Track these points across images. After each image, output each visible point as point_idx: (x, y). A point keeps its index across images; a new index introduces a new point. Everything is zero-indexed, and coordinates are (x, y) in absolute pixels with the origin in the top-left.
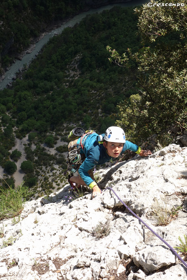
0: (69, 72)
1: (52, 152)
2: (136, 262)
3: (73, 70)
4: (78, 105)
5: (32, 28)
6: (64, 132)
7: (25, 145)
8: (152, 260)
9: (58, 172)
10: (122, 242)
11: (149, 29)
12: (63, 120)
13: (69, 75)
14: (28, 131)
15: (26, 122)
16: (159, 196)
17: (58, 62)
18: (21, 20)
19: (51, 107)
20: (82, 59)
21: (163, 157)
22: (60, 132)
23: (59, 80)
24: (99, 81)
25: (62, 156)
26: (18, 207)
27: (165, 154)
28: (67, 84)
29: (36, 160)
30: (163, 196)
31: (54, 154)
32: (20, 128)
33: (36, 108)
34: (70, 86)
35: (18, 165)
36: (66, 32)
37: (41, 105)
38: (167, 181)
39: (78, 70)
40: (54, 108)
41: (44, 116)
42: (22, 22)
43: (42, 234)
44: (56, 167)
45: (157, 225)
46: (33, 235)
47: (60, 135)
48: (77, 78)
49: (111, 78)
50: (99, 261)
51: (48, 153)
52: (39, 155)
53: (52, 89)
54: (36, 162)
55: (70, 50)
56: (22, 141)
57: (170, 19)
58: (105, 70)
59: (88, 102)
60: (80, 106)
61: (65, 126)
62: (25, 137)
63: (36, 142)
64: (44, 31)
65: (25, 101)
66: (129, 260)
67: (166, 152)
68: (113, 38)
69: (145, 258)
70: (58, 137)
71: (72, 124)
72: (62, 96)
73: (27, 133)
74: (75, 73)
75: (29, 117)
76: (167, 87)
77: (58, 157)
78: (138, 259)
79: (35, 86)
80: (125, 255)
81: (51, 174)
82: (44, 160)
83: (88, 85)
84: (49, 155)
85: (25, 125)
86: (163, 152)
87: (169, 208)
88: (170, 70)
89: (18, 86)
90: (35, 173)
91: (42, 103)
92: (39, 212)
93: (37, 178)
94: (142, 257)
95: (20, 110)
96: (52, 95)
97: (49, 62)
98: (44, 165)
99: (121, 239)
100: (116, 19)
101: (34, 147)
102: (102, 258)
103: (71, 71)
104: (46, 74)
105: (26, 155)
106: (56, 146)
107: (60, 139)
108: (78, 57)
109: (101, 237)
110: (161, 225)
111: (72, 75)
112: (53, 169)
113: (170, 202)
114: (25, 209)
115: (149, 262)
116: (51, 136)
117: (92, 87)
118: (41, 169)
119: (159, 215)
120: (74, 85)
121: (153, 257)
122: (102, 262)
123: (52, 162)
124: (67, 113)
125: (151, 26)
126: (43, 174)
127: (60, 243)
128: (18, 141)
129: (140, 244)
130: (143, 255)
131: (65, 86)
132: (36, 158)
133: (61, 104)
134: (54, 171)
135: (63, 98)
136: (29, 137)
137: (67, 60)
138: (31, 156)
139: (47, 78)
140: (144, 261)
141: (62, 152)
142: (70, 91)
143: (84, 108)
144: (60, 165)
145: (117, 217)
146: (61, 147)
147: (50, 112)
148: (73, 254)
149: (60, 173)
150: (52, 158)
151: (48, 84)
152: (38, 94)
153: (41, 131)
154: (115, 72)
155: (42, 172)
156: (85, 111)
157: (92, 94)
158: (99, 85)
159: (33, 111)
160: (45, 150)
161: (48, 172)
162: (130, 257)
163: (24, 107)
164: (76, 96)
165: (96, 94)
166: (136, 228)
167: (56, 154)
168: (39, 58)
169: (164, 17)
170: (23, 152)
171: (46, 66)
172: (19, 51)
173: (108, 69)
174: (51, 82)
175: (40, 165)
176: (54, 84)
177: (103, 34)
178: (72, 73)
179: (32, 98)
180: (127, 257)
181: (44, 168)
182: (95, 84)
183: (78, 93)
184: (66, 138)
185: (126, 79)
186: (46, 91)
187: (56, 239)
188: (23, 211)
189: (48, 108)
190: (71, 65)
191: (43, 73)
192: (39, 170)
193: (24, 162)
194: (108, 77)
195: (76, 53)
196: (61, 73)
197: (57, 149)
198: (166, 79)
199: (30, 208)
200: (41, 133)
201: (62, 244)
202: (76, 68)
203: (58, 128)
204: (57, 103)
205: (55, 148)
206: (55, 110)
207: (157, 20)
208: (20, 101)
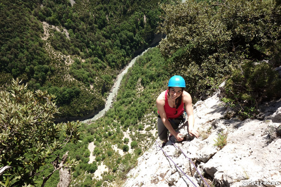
0: (138, 89)
1: (144, 132)
2: (199, 159)
3: (139, 88)
4: (148, 104)
5: (112, 74)
6: (146, 120)
7: (129, 134)
8: (205, 155)
9: (151, 142)
10: (189, 153)
11: (166, 52)
12: (143, 114)
13: (138, 90)
14: (128, 126)
15: (125, 122)
16: (200, 126)
17: (131, 86)
18: (105, 73)
19: (135, 109)
20: (142, 80)
21: (196, 109)
22: (144, 121)
23: (134, 95)
24: (154, 88)
25: (150, 133)
26: (135, 161)
27: (196, 107)
28: (139, 95)
29: (137, 140)
30: (201, 126)
31: (145, 133)
32: (124, 126)
33: (128, 113)
34: (141, 96)
35: (129, 145)
36: (129, 70)
37: (129, 111)
38: (200, 118)
39: (142, 87)
40: (137, 110)
41: (133, 116)
42: (106, 73)
43: (150, 166)
44: (149, 139)
45: (203, 140)
46: (146, 168)
47: (145, 122)
48: (143, 91)
49: (160, 85)
50: (181, 166)
51: (142, 133)
52: (138, 136)
53: (132, 101)
54: (138, 140)
55: (134, 78)
56: (127, 132)
57: (174, 44)
58: (155, 81)
59: (152, 101)
60: (150, 104)
61: (146, 117)
62: (127, 130)
63: (134, 130)
64: (118, 74)
65: (121, 112)
66: (195, 160)
67: (196, 106)
68: (153, 64)
69: (202, 156)
70: (144, 123)
71: (149, 115)
72: (139, 102)
73: (128, 127)
74: (141, 88)
75: (126, 119)
76: (185, 75)
77: (148, 134)
78: (198, 158)
79: (124, 102)
80: (192, 159)
81: (147, 144)
82: (141, 138)
83: (149, 92)
84: (143, 135)
85: (125, 123)
86: (195, 107)
87: (206, 130)
88: (183, 67)
89: (115, 105)
90: (139, 146)
91: (130, 109)
92: (146, 159)
93: (141, 148)
94: (200, 156)
95: (120, 117)
96: (134, 104)
97: (126, 88)
98: (142, 141)
99: (188, 152)
100: (151, 55)
101: (134, 133)
102: (182, 165)
103: (138, 88)
104: (127, 94)
105: (131, 139)
106: (145, 129)
107: (145, 124)
108: (140, 80)
109: (179, 156)
110: (205, 139)
111: (140, 90)
112: (147, 141)
113: (205, 127)
114: (139, 161)
115: (204, 157)
116: (140, 124)
117: (152, 92)
118: (141, 143)
119: (202, 135)
120: (143, 95)
121: (205, 154)
122: (182, 166)
123: (145, 137)
124: (144, 110)
125: (166, 51)
126: (144, 145)
127: (160, 167)
128: (124, 133)
129: (198, 151)
130: (200, 155)
131: (138, 97)
132: (137, 139)
133: (140, 106)
134: (149, 142)
135: (139, 103)
136: (130, 129)
137: (134, 84)
138: (134, 138)
139: (128, 96)
140: (202, 157)
141: (149, 131)
142: (142, 98)
143: (152, 104)
144: (151, 138)
145: (183, 144)
146: (147, 128)
147: (135, 113)
148: (168, 169)
149: (152, 142)
150: (145, 135)
151: (130, 99)
152: (126, 106)
153: (135, 124)
154: (160, 80)
155: (142, 144)
156: (153, 106)
157: (153, 95)
158: (155, 90)
159: (127, 115)
160: (140, 132)
161: (146, 144)
162: (195, 159)
163: (122, 115)
164: (146, 99)
165: (155, 95)
166: (193, 145)
167: (146, 133)
168: (121, 88)
169: (171, 44)
170: (129, 138)
171: (126, 90)
172: (110, 88)
173: (156, 81)
174: (131, 97)
175: (140, 142)
176: (133, 98)
177: (148, 64)
178: (139, 89)
179: (124, 109)
180: (193, 160)
181: (142, 142)
182: (153, 90)
183: (146, 98)
184: (148, 123)
185: (167, 82)
186: (130, 103)
187: (158, 165)
188: (138, 162)
189: (133, 111)
190: (137, 86)
191: (125, 94)
192: (140, 144)
193: (132, 143)
194: (158, 84)
195: (138, 79)
196: (134, 91)
197: (146, 130)
198: (183, 72)
199: (141, 159)
200: (134, 125)
201: (161, 166)
202: (141, 86)
203: (142, 119)
204: (137, 107)
205: (145, 130)
206: (138, 110)
207: (168, 47)
208: (119, 113)
